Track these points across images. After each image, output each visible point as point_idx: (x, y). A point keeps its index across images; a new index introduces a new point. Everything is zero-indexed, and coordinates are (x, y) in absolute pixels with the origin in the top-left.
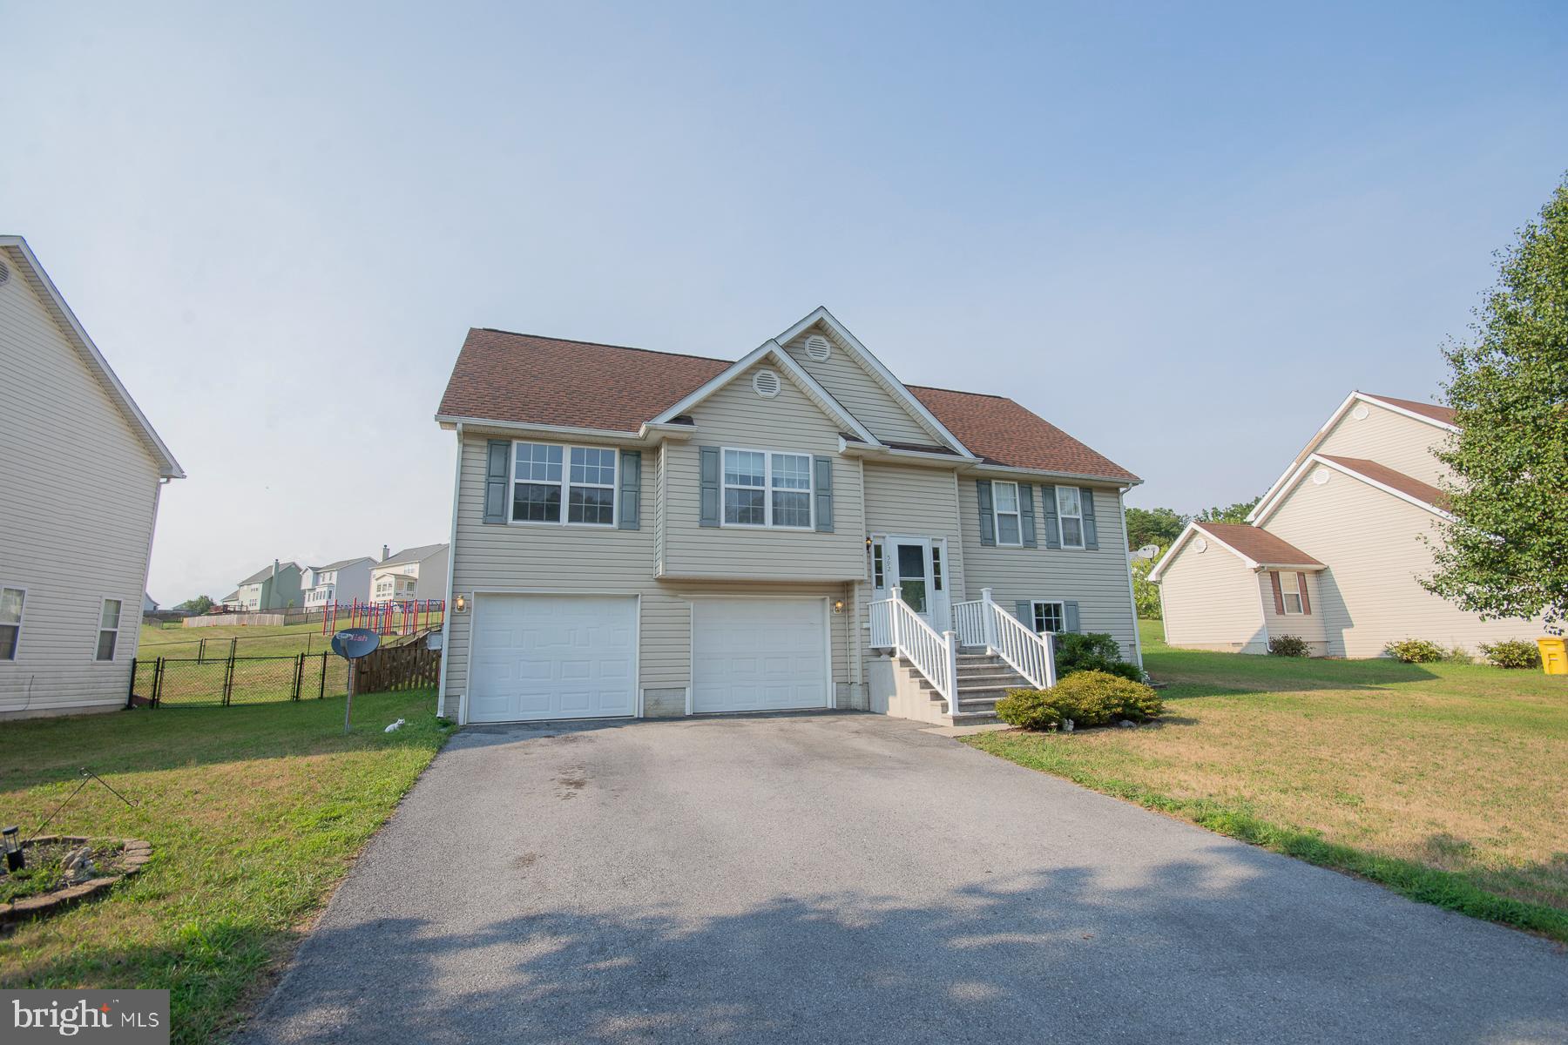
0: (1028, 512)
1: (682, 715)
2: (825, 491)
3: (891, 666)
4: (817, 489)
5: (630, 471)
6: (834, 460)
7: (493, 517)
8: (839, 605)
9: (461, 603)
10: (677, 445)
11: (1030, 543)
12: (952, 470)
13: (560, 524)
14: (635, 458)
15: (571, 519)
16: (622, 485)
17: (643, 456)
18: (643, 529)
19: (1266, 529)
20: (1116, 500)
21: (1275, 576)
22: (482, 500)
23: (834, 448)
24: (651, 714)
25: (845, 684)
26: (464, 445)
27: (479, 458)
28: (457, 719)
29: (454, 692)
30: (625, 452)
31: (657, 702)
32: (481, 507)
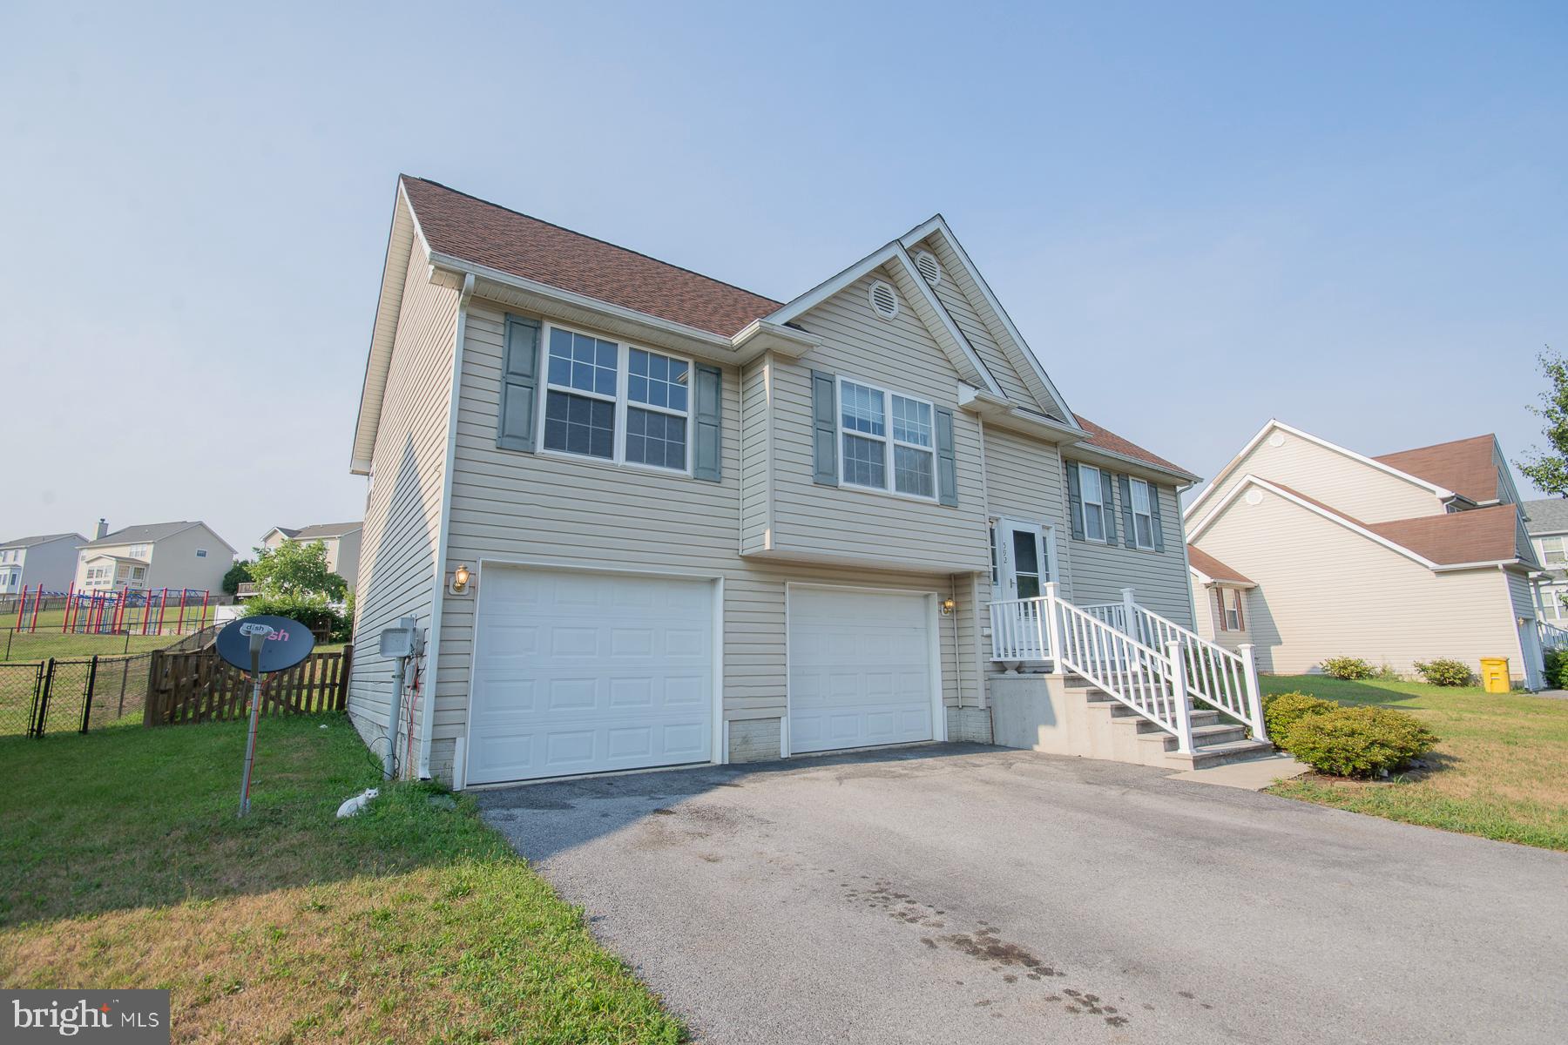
0: (1109, 504)
1: (776, 759)
2: (948, 452)
3: (1046, 686)
4: (940, 449)
5: (708, 395)
6: (956, 415)
7: (513, 440)
8: (950, 604)
9: (462, 577)
10: (787, 364)
11: (1112, 541)
12: (1055, 444)
13: (614, 462)
14: (714, 377)
15: (630, 456)
16: (698, 414)
17: (724, 376)
18: (725, 482)
19: (1196, 546)
20: (1174, 499)
21: (1219, 592)
22: (495, 410)
23: (953, 398)
24: (740, 758)
25: (956, 707)
26: (469, 316)
27: (492, 341)
28: (452, 781)
29: (448, 732)
30: (701, 367)
31: (746, 740)
32: (494, 421)
